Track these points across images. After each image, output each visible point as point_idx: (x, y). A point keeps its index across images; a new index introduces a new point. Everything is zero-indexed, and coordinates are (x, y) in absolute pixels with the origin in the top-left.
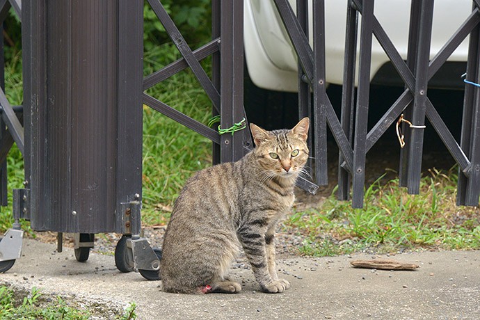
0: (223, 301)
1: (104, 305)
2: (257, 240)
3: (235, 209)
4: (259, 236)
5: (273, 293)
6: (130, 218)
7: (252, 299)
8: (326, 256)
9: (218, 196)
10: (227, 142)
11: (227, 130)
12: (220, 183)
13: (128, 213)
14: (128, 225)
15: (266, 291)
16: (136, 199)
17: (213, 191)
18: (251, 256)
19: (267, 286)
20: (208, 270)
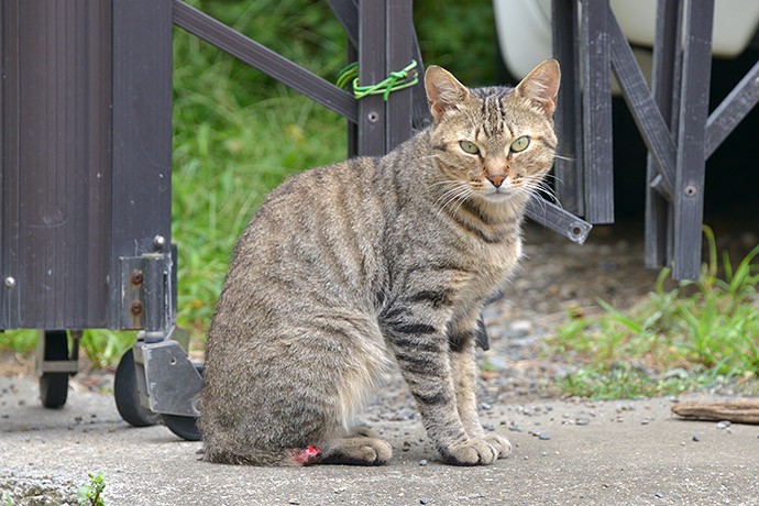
0: (343, 481)
1: (53, 492)
2: (426, 339)
3: (375, 265)
4: (432, 330)
5: (467, 464)
6: (142, 293)
7: (414, 478)
8: (621, 398)
9: (335, 230)
10: (372, 116)
11: (372, 89)
12: (342, 202)
13: (138, 280)
14: (137, 310)
15: (450, 460)
16: (158, 248)
17: (324, 218)
18: (413, 377)
19: (452, 447)
20: (308, 406)
